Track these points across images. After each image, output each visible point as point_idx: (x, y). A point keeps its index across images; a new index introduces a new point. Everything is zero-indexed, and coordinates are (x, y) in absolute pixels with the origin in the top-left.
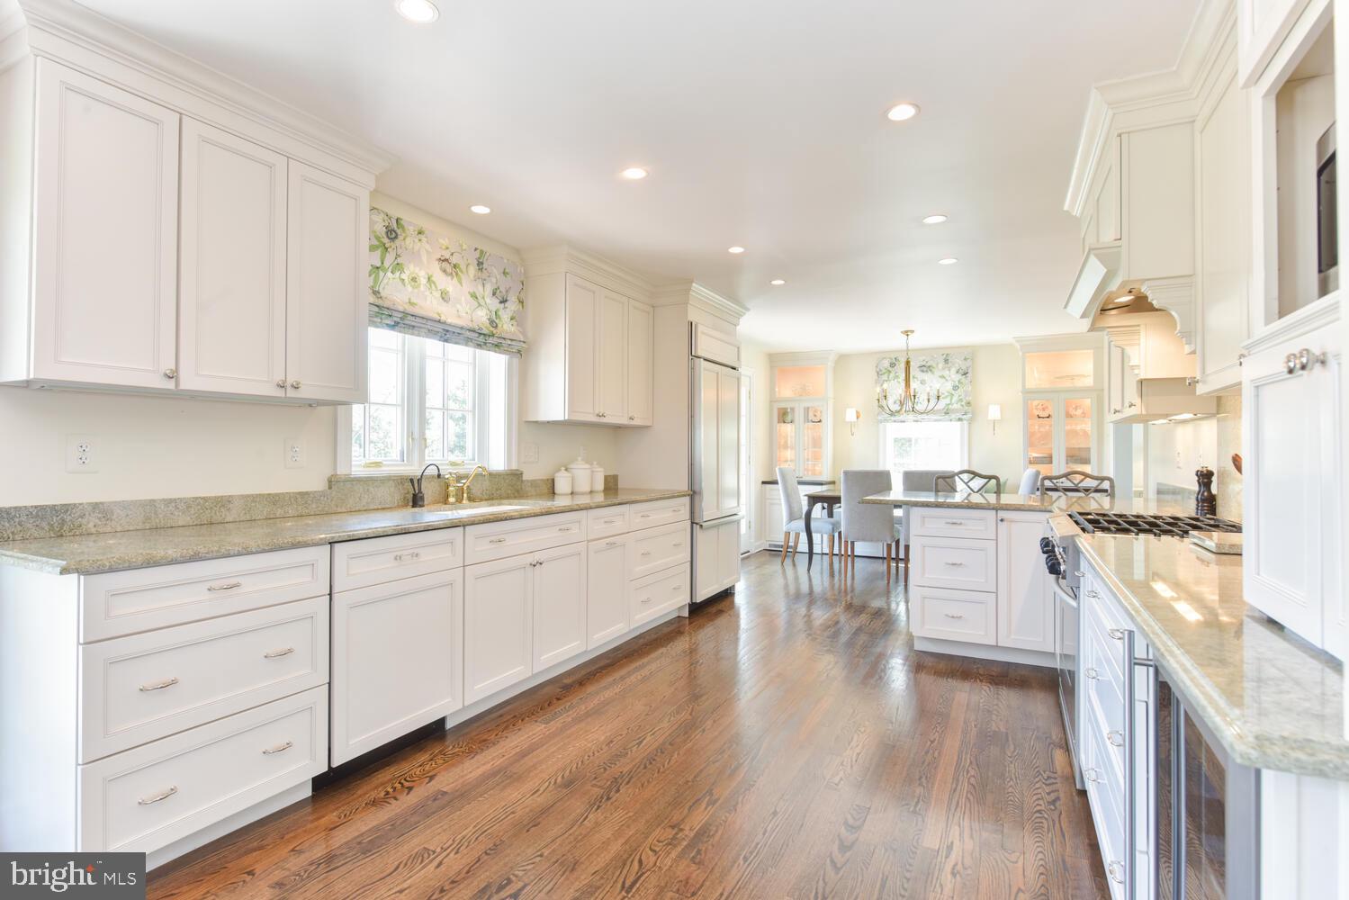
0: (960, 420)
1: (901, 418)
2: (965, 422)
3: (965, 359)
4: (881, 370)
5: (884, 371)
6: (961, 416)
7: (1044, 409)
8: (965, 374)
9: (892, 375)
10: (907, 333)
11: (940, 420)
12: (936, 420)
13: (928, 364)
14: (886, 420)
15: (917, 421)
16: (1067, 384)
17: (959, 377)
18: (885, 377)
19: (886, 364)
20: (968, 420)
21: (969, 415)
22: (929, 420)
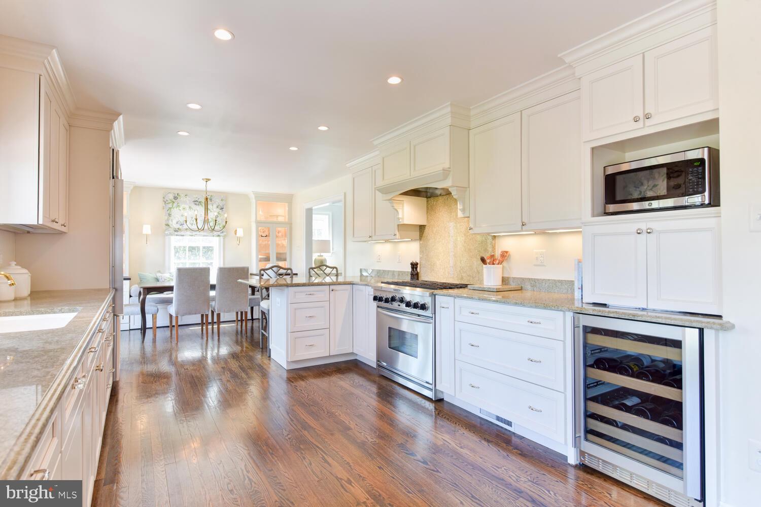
0: (219, 236)
1: (182, 233)
2: (221, 237)
3: (222, 200)
4: (167, 201)
5: (170, 201)
6: (219, 234)
7: (264, 232)
8: (222, 209)
9: (175, 205)
10: (207, 180)
11: (207, 236)
12: (204, 236)
13: (200, 200)
14: (171, 234)
15: (192, 236)
16: (275, 220)
17: (218, 210)
18: (170, 205)
19: (171, 197)
20: (223, 236)
21: (225, 233)
22: (200, 235)
